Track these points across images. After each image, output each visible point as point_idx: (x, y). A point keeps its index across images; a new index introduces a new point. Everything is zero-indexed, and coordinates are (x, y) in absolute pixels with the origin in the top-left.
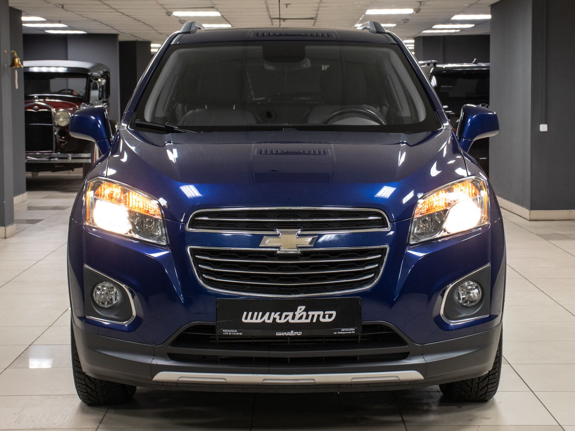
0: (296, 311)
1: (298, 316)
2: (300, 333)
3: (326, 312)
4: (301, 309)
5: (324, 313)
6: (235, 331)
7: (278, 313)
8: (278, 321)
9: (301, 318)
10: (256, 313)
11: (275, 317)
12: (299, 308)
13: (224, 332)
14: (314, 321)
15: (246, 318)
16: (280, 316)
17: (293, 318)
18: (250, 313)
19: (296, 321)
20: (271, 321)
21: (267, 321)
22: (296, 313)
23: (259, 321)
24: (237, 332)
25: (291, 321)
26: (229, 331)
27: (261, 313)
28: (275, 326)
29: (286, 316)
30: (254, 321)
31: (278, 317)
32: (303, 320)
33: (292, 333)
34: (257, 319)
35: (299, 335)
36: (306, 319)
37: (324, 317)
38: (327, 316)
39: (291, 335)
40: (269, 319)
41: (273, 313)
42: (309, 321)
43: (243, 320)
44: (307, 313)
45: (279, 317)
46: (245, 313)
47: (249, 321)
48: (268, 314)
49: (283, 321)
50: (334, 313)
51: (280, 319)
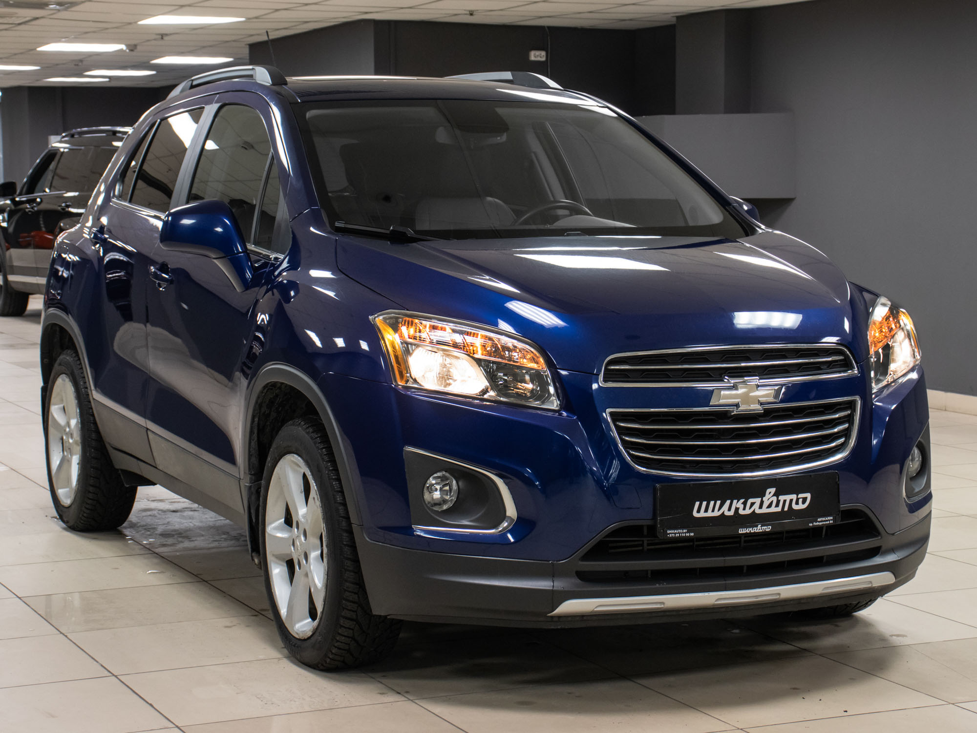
0: (764, 496)
1: (766, 504)
2: (769, 528)
3: (800, 496)
4: (770, 493)
5: (797, 496)
6: (684, 531)
7: (742, 501)
8: (741, 512)
9: (770, 506)
10: (712, 503)
11: (737, 507)
12: (768, 491)
13: (669, 534)
14: (786, 509)
15: (699, 511)
16: (745, 504)
17: (761, 507)
18: (704, 503)
19: (764, 510)
20: (732, 513)
21: (727, 513)
22: (764, 499)
23: (717, 513)
24: (687, 532)
25: (758, 511)
26: (675, 531)
27: (719, 502)
28: (739, 520)
29: (752, 504)
30: (710, 514)
31: (741, 506)
32: (773, 509)
33: (759, 529)
34: (713, 511)
35: (768, 530)
36: (775, 507)
37: (797, 503)
38: (801, 501)
39: (758, 531)
40: (729, 509)
41: (735, 501)
42: (779, 509)
43: (695, 514)
44: (778, 498)
45: (743, 505)
46: (697, 503)
47: (702, 514)
48: (728, 502)
49: (748, 511)
50: (808, 495)
51: (744, 509)
